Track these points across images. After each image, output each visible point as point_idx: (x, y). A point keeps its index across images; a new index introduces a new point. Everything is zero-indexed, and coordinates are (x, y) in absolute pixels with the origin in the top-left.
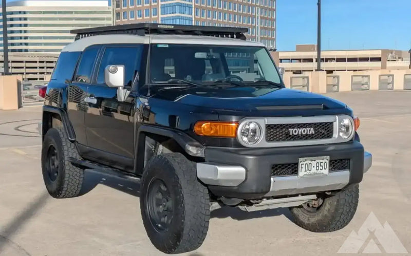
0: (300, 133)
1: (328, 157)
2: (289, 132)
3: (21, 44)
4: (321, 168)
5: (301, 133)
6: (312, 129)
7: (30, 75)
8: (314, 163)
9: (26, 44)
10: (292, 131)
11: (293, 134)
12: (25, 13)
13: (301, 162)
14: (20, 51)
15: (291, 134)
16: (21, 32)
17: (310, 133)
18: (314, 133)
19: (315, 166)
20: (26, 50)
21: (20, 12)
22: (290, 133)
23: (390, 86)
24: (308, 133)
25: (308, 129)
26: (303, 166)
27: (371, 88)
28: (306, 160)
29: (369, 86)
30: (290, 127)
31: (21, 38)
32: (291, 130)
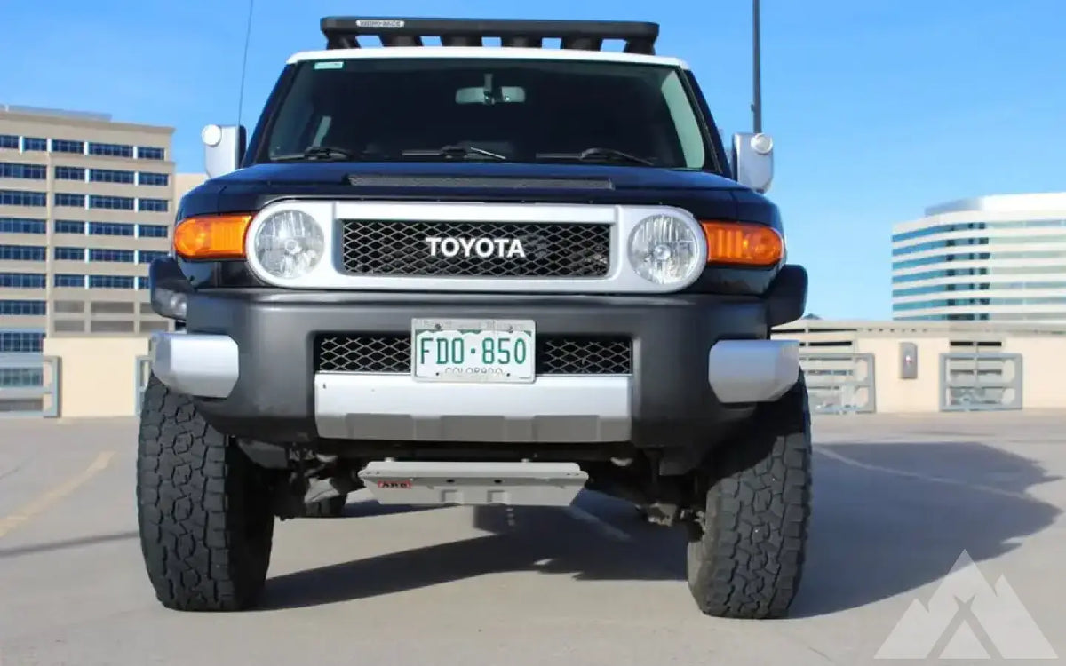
0: (467, 254)
1: (530, 325)
2: (426, 247)
3: (972, 301)
4: (504, 357)
5: (473, 250)
6: (517, 242)
7: (989, 375)
8: (473, 341)
9: (985, 301)
10: (438, 246)
11: (440, 255)
12: (982, 226)
13: (418, 332)
14: (970, 317)
15: (433, 252)
16: (971, 272)
17: (510, 254)
18: (523, 255)
19: (480, 351)
20: (984, 317)
21: (971, 226)
22: (429, 251)
24: (501, 254)
25: (502, 242)
26: (431, 347)
28: (438, 328)
30: (432, 233)
31: (971, 287)
32: (432, 241)
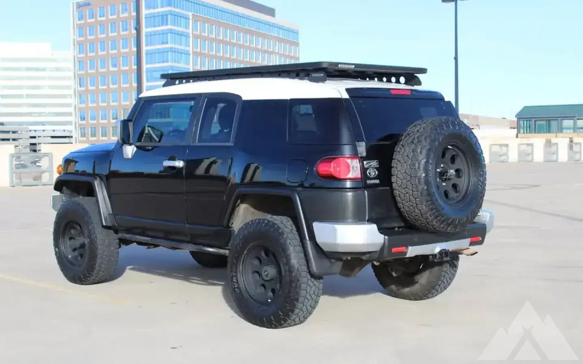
23: (530, 158)
27: (510, 161)
29: (508, 158)
